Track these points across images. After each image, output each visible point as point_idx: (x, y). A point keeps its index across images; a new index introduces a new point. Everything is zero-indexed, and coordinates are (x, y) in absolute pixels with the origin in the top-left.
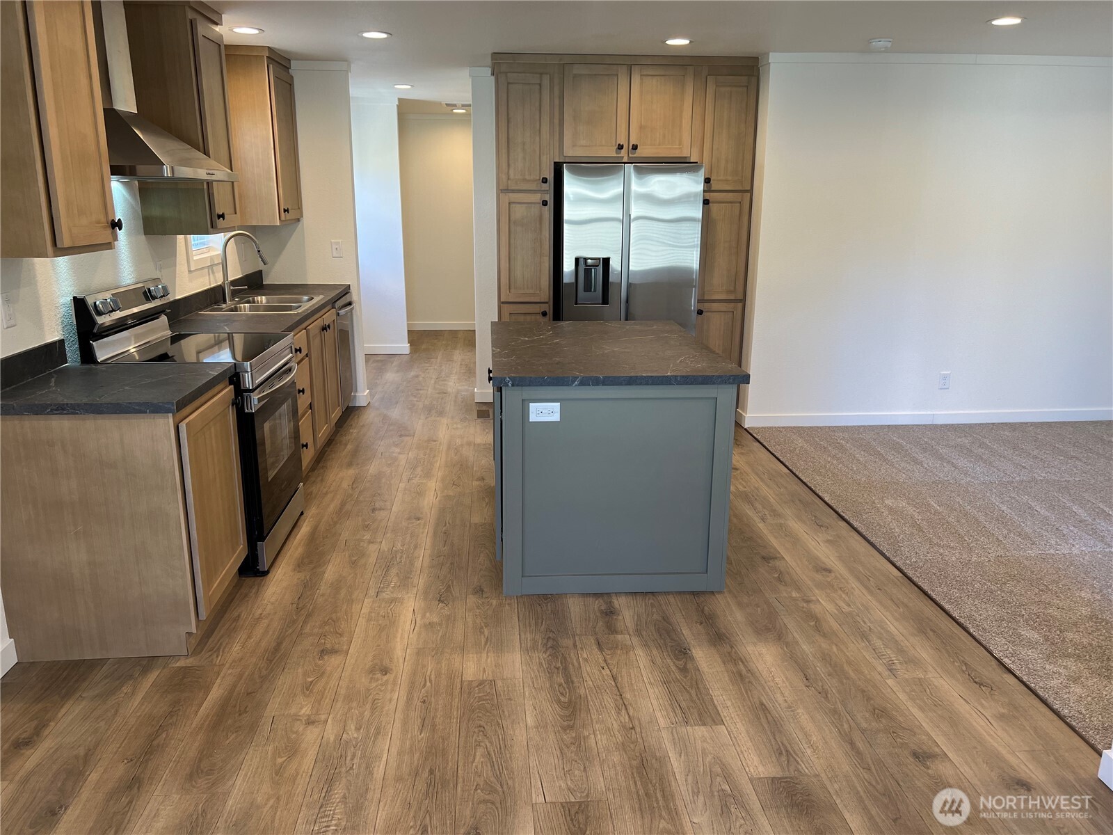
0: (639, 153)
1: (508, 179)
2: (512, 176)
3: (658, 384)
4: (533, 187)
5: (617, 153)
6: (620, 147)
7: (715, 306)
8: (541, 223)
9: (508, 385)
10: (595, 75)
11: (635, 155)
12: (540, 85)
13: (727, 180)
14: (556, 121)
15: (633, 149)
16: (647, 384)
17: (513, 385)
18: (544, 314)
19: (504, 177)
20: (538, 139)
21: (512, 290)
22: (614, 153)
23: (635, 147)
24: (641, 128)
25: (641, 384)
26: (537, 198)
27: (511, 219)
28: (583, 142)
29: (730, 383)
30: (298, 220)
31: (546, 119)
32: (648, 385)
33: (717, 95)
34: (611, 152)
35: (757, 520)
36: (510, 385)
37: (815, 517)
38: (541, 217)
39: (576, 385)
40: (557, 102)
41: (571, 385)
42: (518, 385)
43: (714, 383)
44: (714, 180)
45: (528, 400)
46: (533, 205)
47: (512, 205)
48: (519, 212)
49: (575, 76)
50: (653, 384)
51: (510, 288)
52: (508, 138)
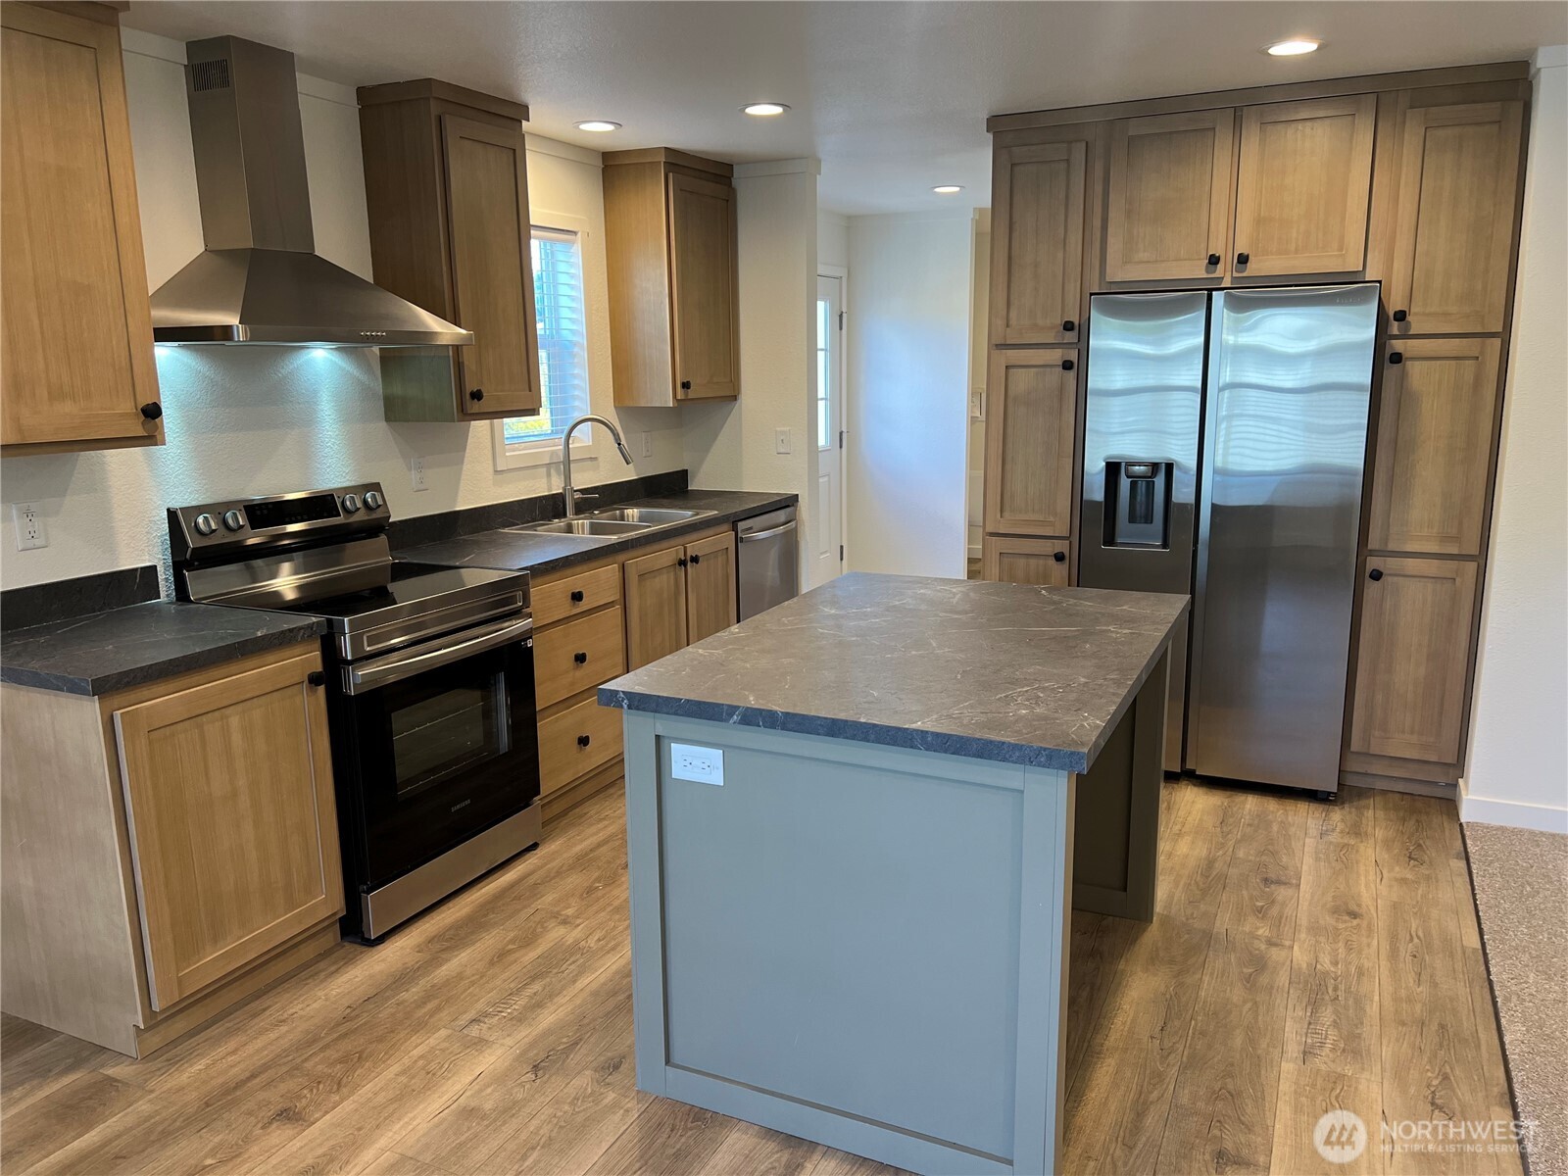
0: (1254, 268)
1: (1007, 326)
2: (1013, 322)
3: (888, 744)
4: (1050, 338)
5: (1207, 272)
6: (1214, 260)
7: (1411, 565)
8: (1061, 399)
9: (622, 707)
10: (1171, 133)
11: (1244, 274)
12: (1068, 161)
13: (1446, 314)
14: (1097, 223)
15: (1239, 262)
16: (866, 739)
17: (629, 707)
18: (1059, 557)
19: (1000, 323)
20: (1060, 255)
21: (1006, 514)
22: (1204, 272)
23: (1243, 260)
24: (1259, 221)
25: (853, 738)
26: (1056, 356)
27: (1010, 392)
28: (1143, 256)
29: (1039, 765)
30: (734, 398)
31: (1076, 220)
32: (868, 741)
33: (1427, 146)
34: (1199, 271)
35: (1293, 1049)
36: (625, 706)
37: (1446, 1077)
38: (1062, 389)
39: (735, 723)
40: (1099, 188)
41: (727, 721)
42: (638, 709)
43: (1004, 760)
44: (1416, 314)
45: (668, 738)
46: (1049, 369)
47: (1011, 371)
48: (1022, 380)
49: (1131, 140)
50: (878, 741)
51: (1002, 511)
52: (1010, 258)
